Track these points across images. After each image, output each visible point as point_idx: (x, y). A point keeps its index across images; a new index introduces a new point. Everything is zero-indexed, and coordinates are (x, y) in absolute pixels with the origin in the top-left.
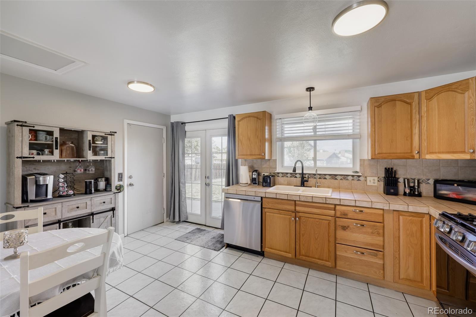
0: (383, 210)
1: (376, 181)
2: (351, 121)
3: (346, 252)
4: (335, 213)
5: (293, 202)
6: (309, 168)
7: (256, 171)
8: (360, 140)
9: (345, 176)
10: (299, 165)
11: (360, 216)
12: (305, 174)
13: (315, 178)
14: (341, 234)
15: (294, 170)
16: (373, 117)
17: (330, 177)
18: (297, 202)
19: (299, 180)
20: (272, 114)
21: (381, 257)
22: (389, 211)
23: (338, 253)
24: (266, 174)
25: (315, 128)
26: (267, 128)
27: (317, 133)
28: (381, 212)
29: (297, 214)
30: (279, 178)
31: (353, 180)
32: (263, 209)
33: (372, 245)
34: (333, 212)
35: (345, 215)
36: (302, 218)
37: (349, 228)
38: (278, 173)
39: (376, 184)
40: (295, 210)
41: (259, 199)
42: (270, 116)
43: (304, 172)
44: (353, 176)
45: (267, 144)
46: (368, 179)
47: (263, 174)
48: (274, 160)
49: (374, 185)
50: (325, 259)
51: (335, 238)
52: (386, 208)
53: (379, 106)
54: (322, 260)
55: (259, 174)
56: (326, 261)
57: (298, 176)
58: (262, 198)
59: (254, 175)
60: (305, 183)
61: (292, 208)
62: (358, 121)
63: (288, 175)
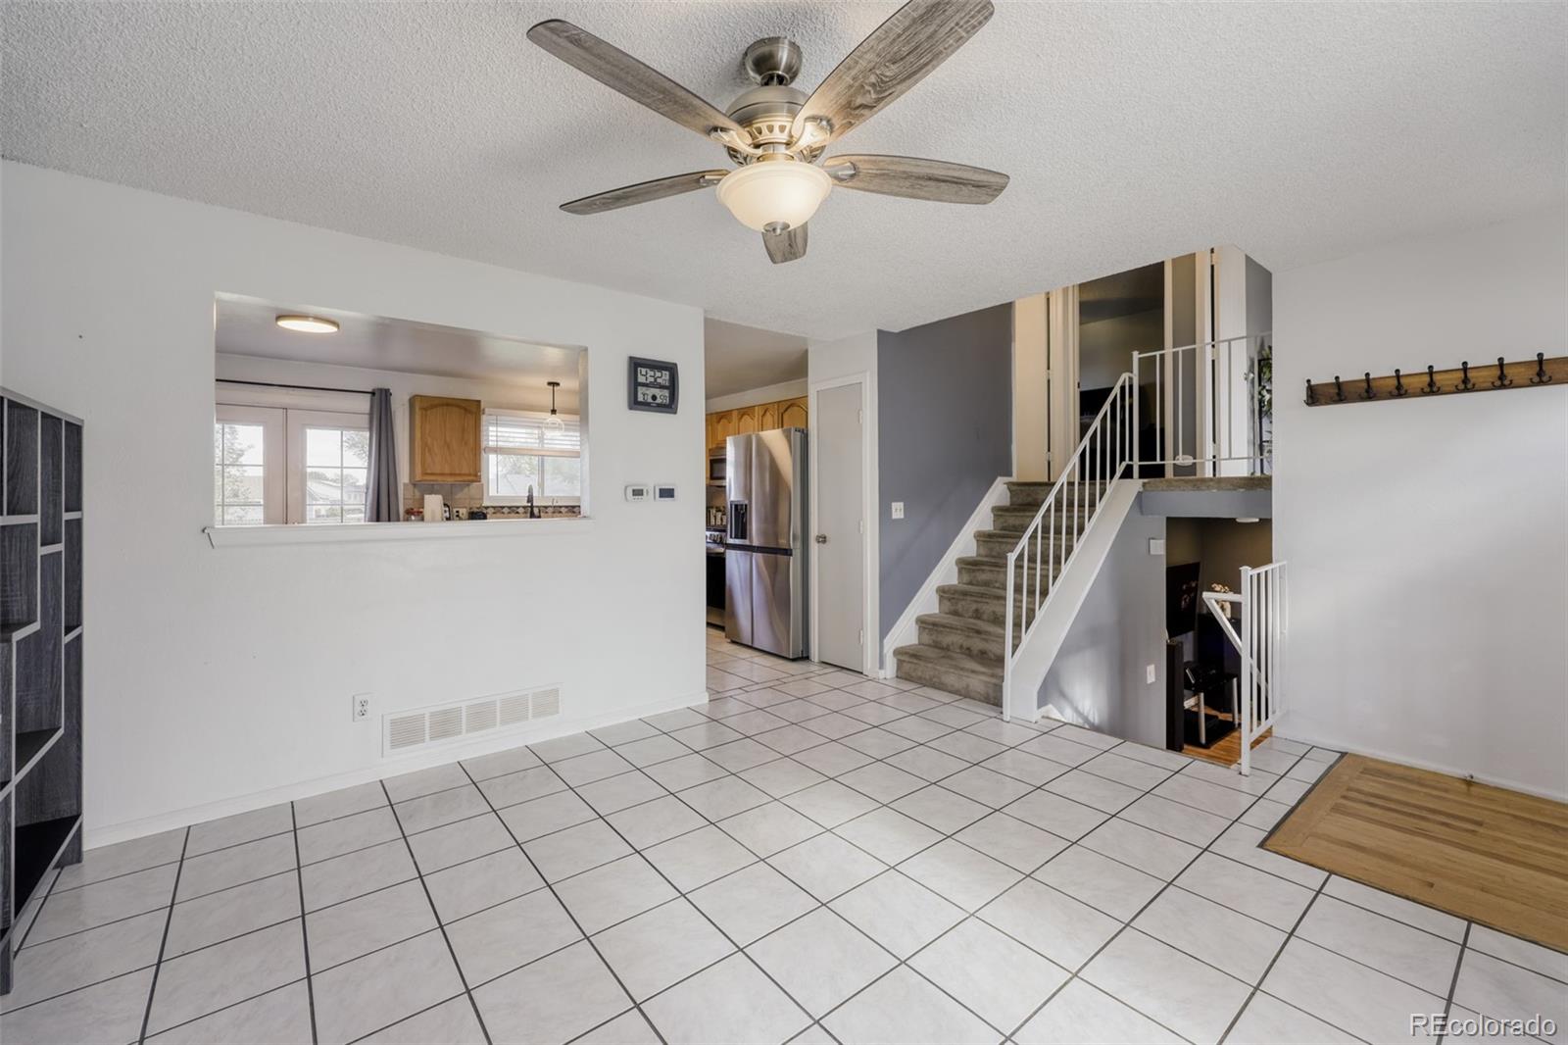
15: (517, 500)
25: (541, 438)
27: (545, 446)
38: (487, 507)
63: (504, 510)
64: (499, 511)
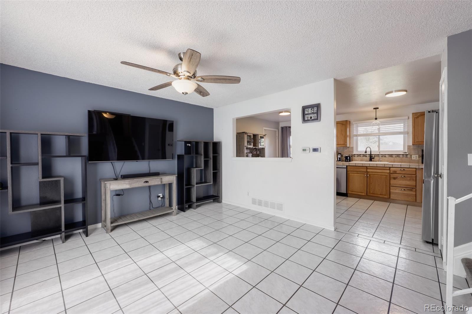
0: (416, 168)
1: (417, 157)
2: (403, 124)
3: (396, 190)
4: (390, 171)
5: (366, 167)
6: (375, 151)
7: (340, 154)
8: (408, 135)
9: (398, 155)
10: (368, 150)
11: (403, 172)
12: (373, 155)
13: (379, 157)
14: (393, 182)
15: (366, 152)
16: (414, 123)
17: (388, 156)
18: (368, 167)
19: (368, 158)
20: (350, 121)
21: (415, 191)
22: (419, 168)
23: (391, 191)
24: (346, 155)
25: (379, 129)
26: (348, 129)
27: (381, 132)
28: (415, 170)
29: (368, 173)
30: (355, 157)
31: (403, 157)
32: (348, 172)
33: (409, 185)
34: (388, 171)
35: (395, 172)
36: (371, 175)
37: (397, 179)
38: (355, 155)
39: (417, 159)
40: (367, 171)
41: (346, 167)
42: (350, 122)
43: (372, 154)
44: (403, 155)
45: (348, 138)
46: (413, 156)
47: (344, 155)
48: (352, 147)
49: (416, 159)
50: (384, 194)
51: (390, 184)
52: (417, 167)
53: (417, 118)
54: (382, 195)
55: (342, 156)
56: (384, 195)
57: (368, 156)
58: (347, 166)
59: (339, 156)
60: (372, 159)
61: (365, 170)
62: (407, 124)
63: (361, 156)
64: (359, 156)
